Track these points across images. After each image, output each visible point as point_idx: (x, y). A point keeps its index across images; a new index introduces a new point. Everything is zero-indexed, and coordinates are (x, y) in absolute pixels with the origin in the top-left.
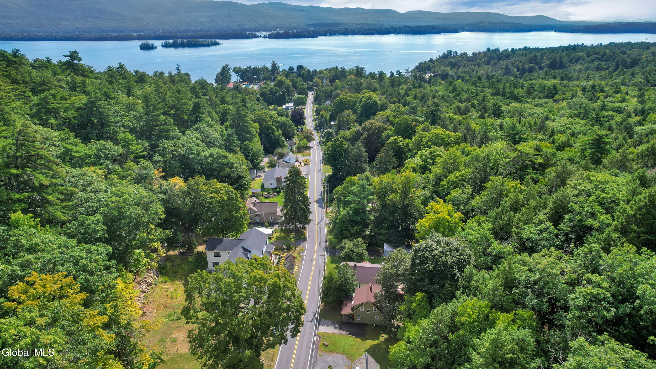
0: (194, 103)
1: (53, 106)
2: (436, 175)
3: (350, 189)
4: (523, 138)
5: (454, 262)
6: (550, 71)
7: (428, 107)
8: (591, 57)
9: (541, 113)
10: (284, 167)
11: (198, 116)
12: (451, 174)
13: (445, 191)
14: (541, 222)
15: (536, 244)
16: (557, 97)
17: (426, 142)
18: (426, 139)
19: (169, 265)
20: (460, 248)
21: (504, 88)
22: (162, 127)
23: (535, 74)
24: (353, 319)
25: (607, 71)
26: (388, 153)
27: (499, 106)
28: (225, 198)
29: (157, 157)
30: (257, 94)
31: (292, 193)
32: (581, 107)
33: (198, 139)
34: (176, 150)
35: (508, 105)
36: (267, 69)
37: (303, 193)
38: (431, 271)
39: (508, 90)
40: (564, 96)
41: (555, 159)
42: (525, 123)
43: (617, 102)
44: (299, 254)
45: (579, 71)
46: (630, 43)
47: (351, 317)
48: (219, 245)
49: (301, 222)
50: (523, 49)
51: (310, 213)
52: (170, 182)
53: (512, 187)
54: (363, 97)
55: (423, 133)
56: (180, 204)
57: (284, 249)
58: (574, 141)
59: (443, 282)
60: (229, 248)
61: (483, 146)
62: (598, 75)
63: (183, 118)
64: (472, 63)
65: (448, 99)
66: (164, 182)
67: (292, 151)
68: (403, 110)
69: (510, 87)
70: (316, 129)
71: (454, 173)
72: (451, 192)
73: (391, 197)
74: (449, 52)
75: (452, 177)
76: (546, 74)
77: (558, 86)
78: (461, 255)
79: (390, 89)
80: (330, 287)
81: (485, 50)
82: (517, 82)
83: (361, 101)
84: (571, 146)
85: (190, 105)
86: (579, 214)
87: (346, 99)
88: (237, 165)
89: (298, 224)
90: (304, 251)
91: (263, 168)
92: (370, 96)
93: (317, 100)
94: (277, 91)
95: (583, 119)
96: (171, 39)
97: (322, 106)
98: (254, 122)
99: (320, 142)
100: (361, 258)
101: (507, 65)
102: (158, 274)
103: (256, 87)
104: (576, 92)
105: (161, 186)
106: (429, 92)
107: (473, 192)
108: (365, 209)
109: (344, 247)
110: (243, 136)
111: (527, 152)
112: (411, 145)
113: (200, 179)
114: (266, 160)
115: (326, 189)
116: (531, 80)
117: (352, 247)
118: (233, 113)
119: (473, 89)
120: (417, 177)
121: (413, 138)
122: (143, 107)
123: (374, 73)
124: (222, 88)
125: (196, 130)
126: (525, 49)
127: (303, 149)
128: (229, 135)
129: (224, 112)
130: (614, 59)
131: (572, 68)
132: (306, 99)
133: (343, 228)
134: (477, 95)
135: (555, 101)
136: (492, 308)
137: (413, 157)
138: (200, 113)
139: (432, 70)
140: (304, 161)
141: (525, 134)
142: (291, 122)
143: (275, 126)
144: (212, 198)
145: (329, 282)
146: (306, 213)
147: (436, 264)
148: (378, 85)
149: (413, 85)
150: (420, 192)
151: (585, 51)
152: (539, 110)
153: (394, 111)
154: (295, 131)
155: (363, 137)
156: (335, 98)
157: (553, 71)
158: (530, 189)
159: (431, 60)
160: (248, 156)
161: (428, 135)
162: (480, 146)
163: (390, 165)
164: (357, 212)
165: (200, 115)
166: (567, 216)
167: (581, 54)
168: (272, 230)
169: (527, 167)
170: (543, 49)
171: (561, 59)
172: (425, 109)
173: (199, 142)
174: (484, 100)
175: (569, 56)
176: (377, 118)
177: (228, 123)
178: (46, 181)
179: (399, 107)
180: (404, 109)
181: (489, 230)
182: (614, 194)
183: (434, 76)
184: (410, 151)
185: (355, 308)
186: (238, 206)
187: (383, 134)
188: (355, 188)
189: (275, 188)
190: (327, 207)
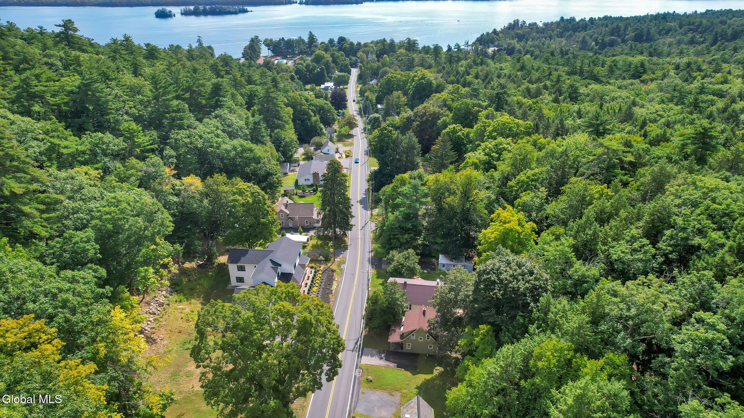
0: (213, 84)
1: (36, 89)
2: (503, 173)
3: (400, 189)
4: (609, 130)
5: (527, 288)
6: (636, 45)
7: (493, 88)
8: (684, 28)
9: (627, 97)
10: (321, 159)
11: (218, 101)
12: (521, 173)
13: (514, 193)
14: (634, 239)
15: (628, 266)
16: (645, 77)
17: (491, 132)
18: (490, 129)
19: (185, 280)
20: (535, 272)
21: (581, 66)
22: (174, 114)
23: (618, 49)
24: (402, 348)
25: (704, 45)
26: (445, 146)
27: (577, 89)
28: (251, 200)
29: (169, 151)
30: (291, 72)
31: (331, 194)
32: (674, 90)
33: (217, 128)
34: (191, 143)
35: (586, 87)
36: (303, 41)
37: (344, 194)
38: (498, 299)
39: (586, 68)
40: (654, 76)
41: (648, 157)
42: (608, 110)
43: (718, 84)
44: (339, 266)
45: (670, 45)
46: (730, 10)
47: (400, 345)
48: (244, 256)
49: (341, 228)
50: (604, 18)
51: (352, 217)
52: (183, 181)
53: (597, 192)
54: (415, 76)
55: (487, 121)
56: (196, 209)
57: (321, 260)
58: (671, 134)
59: (513, 313)
60: (256, 261)
61: (559, 138)
62: (692, 50)
63: (201, 103)
64: (542, 35)
65: (516, 79)
66: (178, 182)
67: (331, 140)
68: (463, 92)
69: (589, 66)
70: (360, 114)
71: (525, 172)
72: (521, 195)
73: (449, 200)
74: (516, 22)
75: (522, 177)
76: (631, 48)
77: (646, 63)
78: (536, 279)
79: (447, 66)
80: (375, 310)
81: (558, 19)
82: (597, 58)
83: (413, 81)
84: (667, 140)
85: (209, 86)
86: (684, 229)
87: (396, 77)
88: (266, 160)
89: (338, 230)
90: (344, 263)
91: (297, 161)
92: (424, 75)
93: (361, 78)
94: (315, 68)
95: (677, 105)
96: (192, 5)
97: (367, 86)
98: (287, 105)
99: (365, 129)
100: (412, 273)
101: (584, 37)
102: (171, 292)
103: (290, 63)
104: (668, 71)
105: (173, 186)
106: (493, 70)
107: (548, 195)
108: (417, 214)
109: (393, 260)
110: (274, 123)
111: (615, 148)
112: (472, 135)
113: (220, 178)
114: (301, 150)
115: (371, 188)
116: (613, 56)
117: (402, 260)
118: (262, 95)
119: (545, 66)
120: (478, 175)
121: (475, 126)
122: (151, 90)
123: (429, 47)
124: (249, 64)
125: (216, 117)
126: (606, 18)
127: (344, 137)
128: (255, 123)
129: (251, 94)
130: (712, 31)
131: (661, 41)
132: (349, 78)
133: (391, 237)
134: (550, 74)
135: (642, 82)
136: (576, 351)
137: (474, 149)
138: (221, 96)
139: (496, 43)
140: (345, 152)
141: (610, 124)
142: (330, 105)
143: (312, 110)
144: (234, 200)
145: (373, 303)
146: (347, 217)
147: (505, 290)
148: (433, 61)
149: (474, 62)
150: (483, 194)
151: (678, 21)
152: (624, 93)
153: (452, 93)
154: (336, 116)
155: (415, 124)
156: (382, 77)
157: (639, 45)
158: (620, 195)
159: (495, 31)
160: (280, 147)
161: (492, 123)
162: (555, 138)
163: (447, 160)
164: (407, 217)
165: (221, 99)
166: (668, 232)
167: (672, 24)
168: (307, 237)
169: (614, 166)
170: (627, 18)
171: (648, 30)
172: (488, 91)
173: (219, 132)
174: (558, 81)
175: (658, 27)
176: (431, 102)
177: (255, 108)
178: (18, 188)
179: (458, 88)
180: (464, 90)
181: (569, 247)
182: (728, 205)
183: (498, 51)
184: (471, 142)
185: (405, 335)
186: (265, 210)
187: (439, 121)
188: (405, 189)
189: (312, 186)
190: (372, 209)
